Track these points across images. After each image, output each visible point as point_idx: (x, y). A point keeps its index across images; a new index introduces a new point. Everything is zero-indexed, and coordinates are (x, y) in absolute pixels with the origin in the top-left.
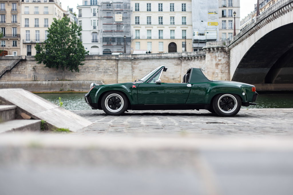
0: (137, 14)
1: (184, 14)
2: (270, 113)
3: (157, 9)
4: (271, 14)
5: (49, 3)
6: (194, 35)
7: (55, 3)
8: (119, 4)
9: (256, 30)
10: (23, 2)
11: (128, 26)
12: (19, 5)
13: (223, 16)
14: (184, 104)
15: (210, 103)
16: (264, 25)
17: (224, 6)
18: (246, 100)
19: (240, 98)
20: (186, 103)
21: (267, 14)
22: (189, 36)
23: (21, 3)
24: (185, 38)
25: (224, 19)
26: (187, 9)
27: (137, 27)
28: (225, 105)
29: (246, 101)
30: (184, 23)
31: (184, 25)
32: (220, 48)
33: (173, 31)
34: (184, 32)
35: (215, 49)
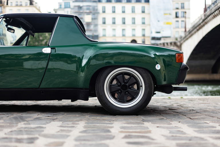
0: (104, 15)
1: (143, 15)
2: (214, 105)
3: (121, 11)
4: (217, 10)
5: (29, 6)
6: (151, 33)
7: (34, 6)
8: (88, 7)
9: (204, 25)
10: (7, 6)
11: (96, 25)
12: (4, 8)
13: (177, 17)
14: (38, 88)
15: (88, 86)
16: (211, 20)
17: (177, 9)
18: (163, 80)
19: (149, 75)
20: (41, 87)
21: (213, 10)
22: (147, 34)
23: (6, 7)
24: (144, 35)
25: (177, 19)
26: (146, 11)
27: (104, 26)
28: (119, 90)
29: (164, 83)
30: (144, 23)
31: (143, 25)
32: (173, 44)
33: (134, 30)
34: (144, 30)
35: (169, 44)
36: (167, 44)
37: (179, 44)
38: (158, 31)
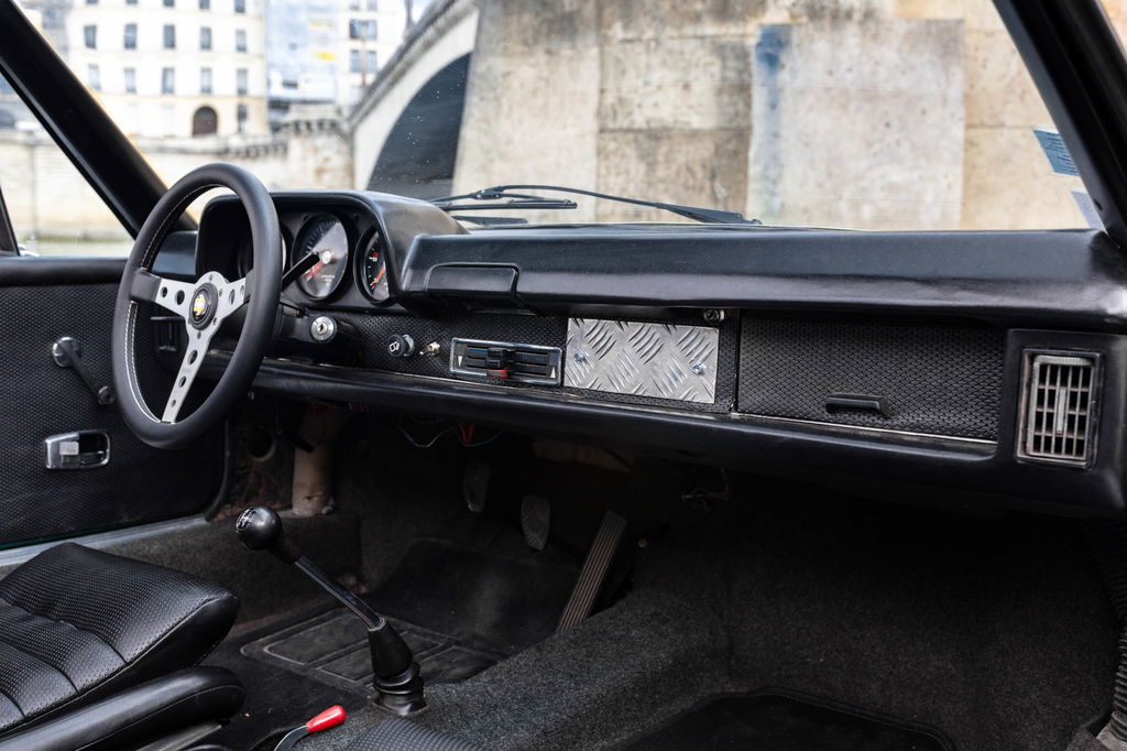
6: (269, 83)
13: (353, 36)
22: (254, 87)
24: (243, 93)
25: (354, 44)
26: (250, 7)
30: (242, 49)
31: (241, 55)
32: (327, 126)
33: (206, 71)
34: (242, 73)
35: (314, 127)
36: (308, 125)
37: (345, 127)
38: (291, 79)
